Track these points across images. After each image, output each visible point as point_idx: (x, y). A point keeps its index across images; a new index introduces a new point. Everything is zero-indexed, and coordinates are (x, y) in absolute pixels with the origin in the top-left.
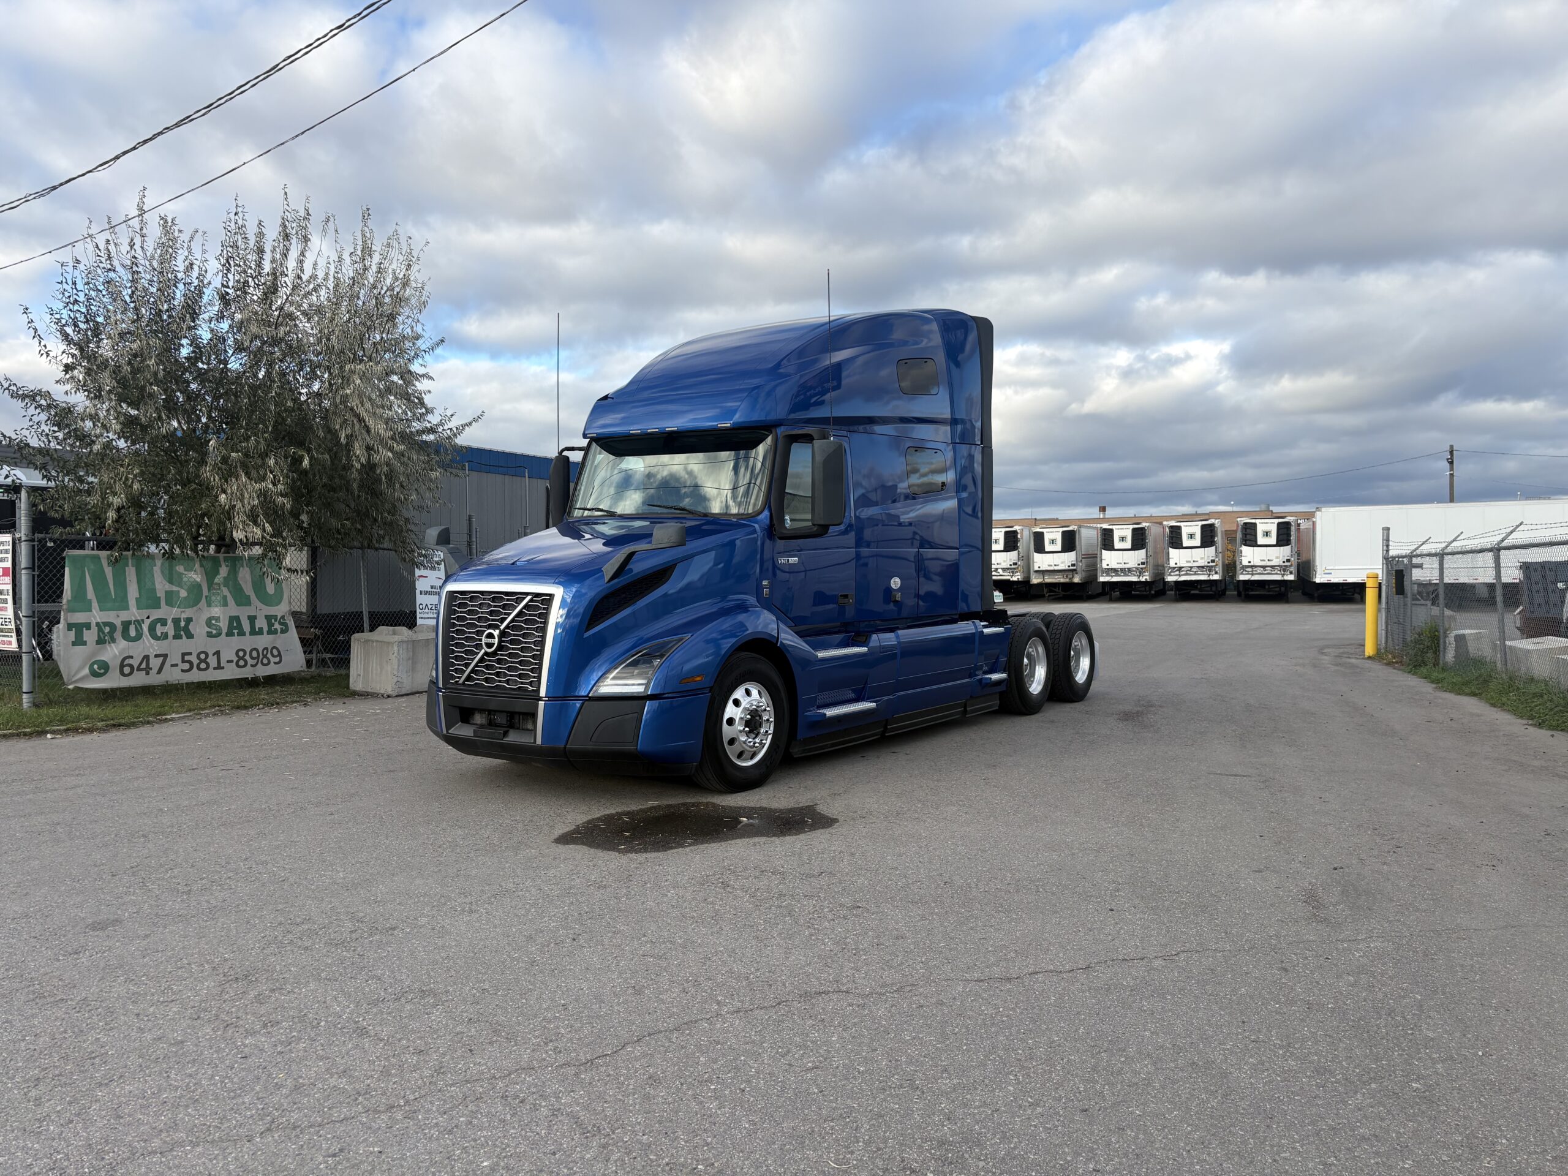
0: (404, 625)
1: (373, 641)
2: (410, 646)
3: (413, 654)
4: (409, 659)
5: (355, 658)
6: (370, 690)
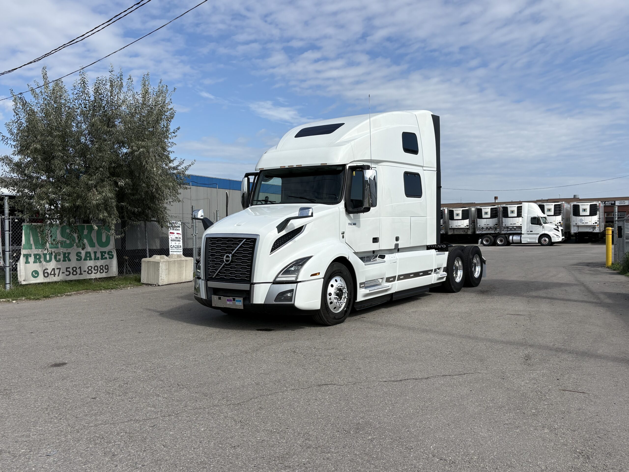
0: (164, 255)
1: (151, 262)
2: (167, 264)
3: (168, 267)
4: (167, 269)
5: (143, 269)
6: (150, 283)
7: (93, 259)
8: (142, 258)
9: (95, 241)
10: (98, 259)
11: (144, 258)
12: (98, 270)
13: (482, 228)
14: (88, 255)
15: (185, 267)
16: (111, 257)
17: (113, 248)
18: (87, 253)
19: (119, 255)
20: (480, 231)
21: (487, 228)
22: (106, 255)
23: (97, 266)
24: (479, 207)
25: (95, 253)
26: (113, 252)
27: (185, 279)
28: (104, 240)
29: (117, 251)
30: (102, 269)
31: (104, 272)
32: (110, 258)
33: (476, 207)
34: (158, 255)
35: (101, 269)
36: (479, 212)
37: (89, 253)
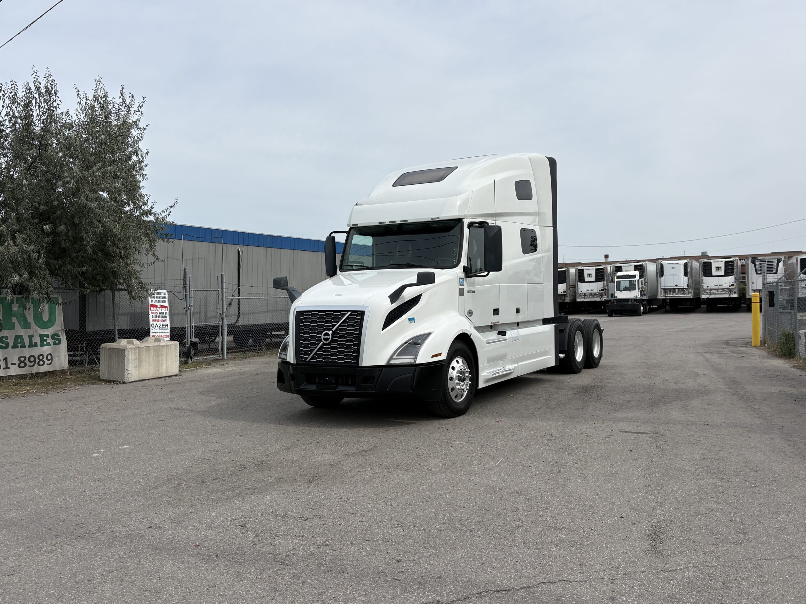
0: (133, 338)
1: (113, 349)
2: (137, 351)
3: (139, 356)
4: (136, 359)
5: (103, 359)
6: (112, 379)
7: (27, 346)
8: (102, 343)
9: (30, 319)
10: (36, 345)
11: (104, 343)
12: (35, 361)
13: (585, 295)
14: (19, 341)
15: (165, 355)
16: (57, 342)
17: (61, 329)
18: (17, 337)
19: (70, 338)
20: (582, 298)
21: (591, 294)
22: (49, 340)
23: (34, 356)
24: (580, 268)
25: (31, 337)
26: (60, 335)
27: (166, 372)
28: (46, 317)
29: (67, 332)
30: (42, 360)
31: (46, 364)
32: (55, 344)
33: (578, 267)
34: (124, 338)
35: (40, 360)
36: (581, 274)
37: (21, 337)
